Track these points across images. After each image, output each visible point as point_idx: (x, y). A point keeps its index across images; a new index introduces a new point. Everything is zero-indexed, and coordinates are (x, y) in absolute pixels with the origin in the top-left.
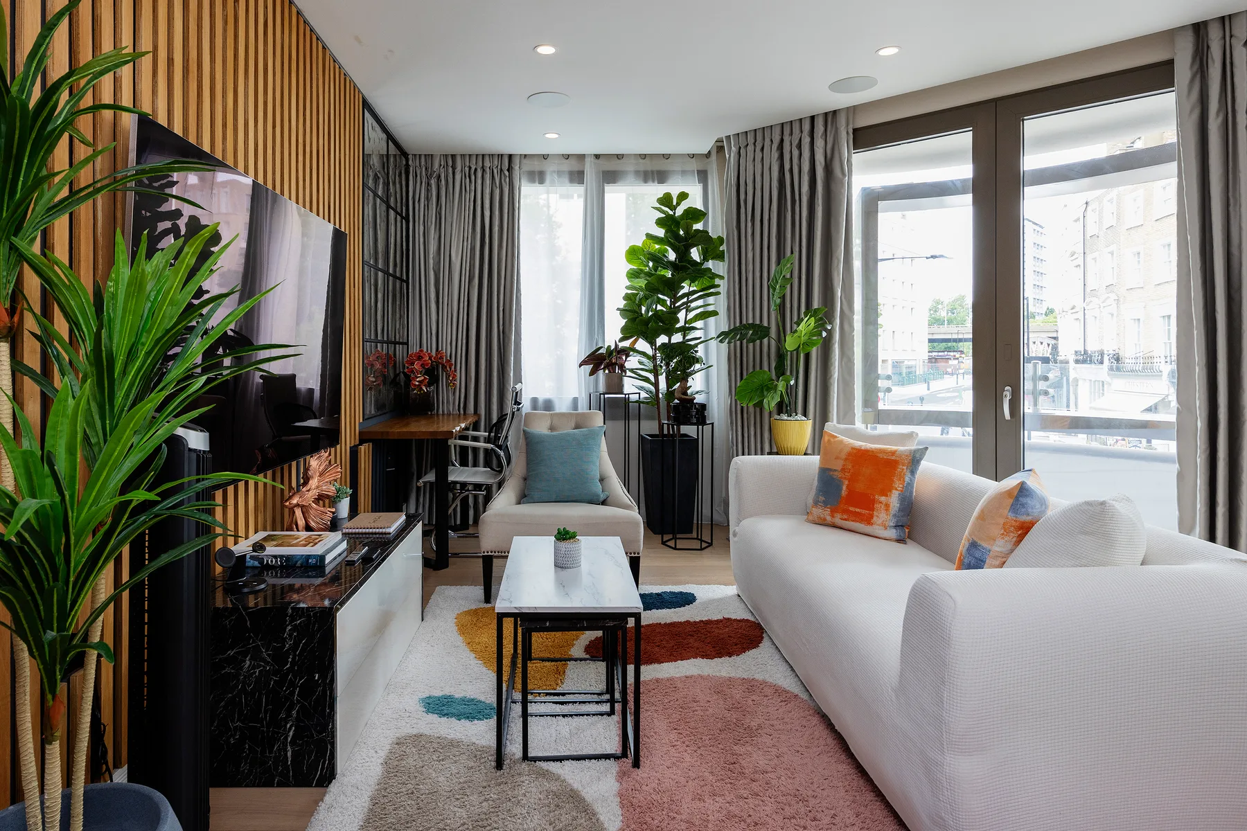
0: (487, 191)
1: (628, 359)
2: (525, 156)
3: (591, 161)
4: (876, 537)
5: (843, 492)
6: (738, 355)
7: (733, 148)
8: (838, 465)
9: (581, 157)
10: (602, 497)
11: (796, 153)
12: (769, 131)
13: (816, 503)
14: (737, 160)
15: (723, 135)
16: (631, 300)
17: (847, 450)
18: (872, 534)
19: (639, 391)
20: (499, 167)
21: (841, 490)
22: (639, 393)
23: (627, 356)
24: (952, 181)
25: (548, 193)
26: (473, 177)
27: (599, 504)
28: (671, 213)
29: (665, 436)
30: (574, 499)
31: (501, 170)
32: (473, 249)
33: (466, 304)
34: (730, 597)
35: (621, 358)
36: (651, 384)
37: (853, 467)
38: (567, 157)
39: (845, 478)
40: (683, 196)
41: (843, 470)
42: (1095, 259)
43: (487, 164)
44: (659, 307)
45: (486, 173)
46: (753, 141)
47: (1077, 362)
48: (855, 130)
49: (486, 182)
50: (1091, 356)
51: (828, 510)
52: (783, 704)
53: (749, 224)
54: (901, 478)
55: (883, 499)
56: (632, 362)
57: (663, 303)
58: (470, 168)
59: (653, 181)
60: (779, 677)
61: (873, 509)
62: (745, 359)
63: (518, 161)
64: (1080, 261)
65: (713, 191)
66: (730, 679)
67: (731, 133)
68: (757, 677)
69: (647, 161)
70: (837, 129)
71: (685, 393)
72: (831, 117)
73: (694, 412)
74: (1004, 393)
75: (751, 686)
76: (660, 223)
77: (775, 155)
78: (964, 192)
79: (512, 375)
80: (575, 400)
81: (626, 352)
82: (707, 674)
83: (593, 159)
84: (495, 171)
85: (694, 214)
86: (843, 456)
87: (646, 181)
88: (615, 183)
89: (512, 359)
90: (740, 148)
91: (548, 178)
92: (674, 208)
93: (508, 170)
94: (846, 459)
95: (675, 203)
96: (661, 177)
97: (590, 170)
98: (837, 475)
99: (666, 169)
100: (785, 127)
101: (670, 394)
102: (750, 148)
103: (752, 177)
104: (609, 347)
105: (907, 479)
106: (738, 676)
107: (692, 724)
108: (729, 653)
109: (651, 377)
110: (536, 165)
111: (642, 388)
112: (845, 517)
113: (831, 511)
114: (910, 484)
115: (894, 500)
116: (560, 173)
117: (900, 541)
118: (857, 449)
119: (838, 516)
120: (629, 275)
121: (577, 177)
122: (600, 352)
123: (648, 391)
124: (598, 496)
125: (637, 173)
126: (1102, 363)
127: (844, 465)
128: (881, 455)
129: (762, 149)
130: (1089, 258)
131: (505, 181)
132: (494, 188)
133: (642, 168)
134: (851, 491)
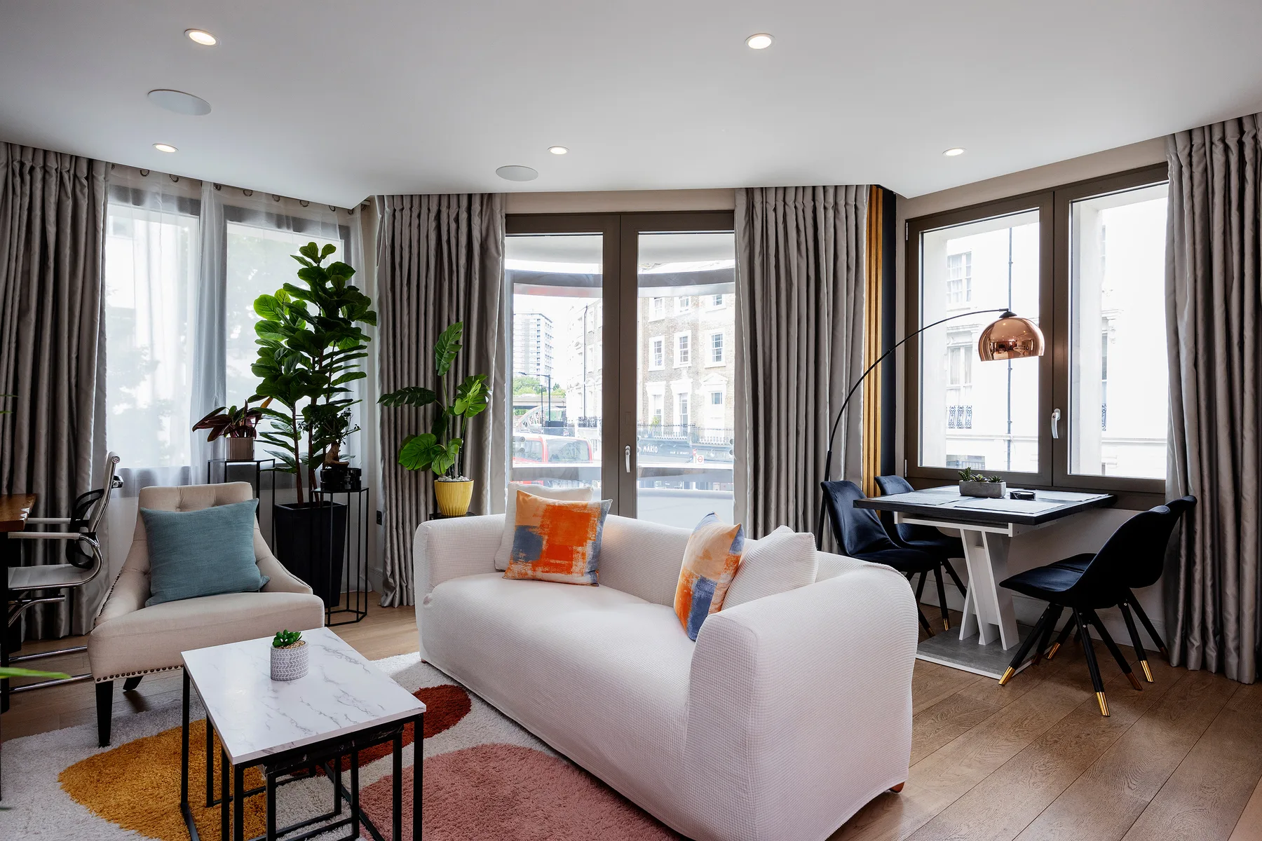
0: (52, 200)
1: (259, 421)
2: (113, 165)
3: (210, 191)
4: (574, 584)
5: (543, 546)
6: (392, 418)
7: (387, 209)
8: (537, 522)
9: (197, 184)
10: (262, 582)
11: (453, 226)
12: (427, 200)
13: (515, 560)
14: (391, 222)
15: (376, 193)
16: (268, 355)
17: (544, 507)
18: (570, 582)
19: (273, 457)
20: (72, 172)
21: (541, 545)
22: (274, 460)
23: (258, 418)
24: (587, 275)
25: (148, 219)
26: (28, 178)
27: (257, 591)
28: (315, 265)
29: (306, 505)
30: (222, 590)
31: (75, 176)
32: (27, 273)
33: (13, 345)
34: (416, 666)
35: (249, 421)
36: (290, 449)
37: (551, 523)
38: (177, 179)
39: (545, 534)
40: (329, 249)
41: (542, 526)
42: (591, 349)
43: (53, 164)
44: (299, 366)
45: (51, 176)
46: (409, 206)
47: (580, 425)
48: (507, 216)
49: (50, 188)
50: (589, 421)
51: (530, 565)
52: (523, 762)
53: (405, 289)
54: (594, 529)
55: (580, 549)
56: (264, 425)
57: (305, 361)
58: (22, 164)
59: (288, 227)
60: (506, 735)
61: (572, 559)
62: (399, 422)
63: (103, 170)
64: (582, 350)
65: (357, 249)
66: (460, 753)
67: (385, 194)
68: (484, 741)
69: (281, 204)
70: (492, 210)
71: (337, 458)
72: (488, 198)
73: (348, 478)
74: (626, 451)
75: (485, 753)
76: (303, 274)
77: (433, 225)
78: (595, 285)
79: (92, 440)
80: (185, 472)
81: (257, 414)
82: (435, 754)
83: (213, 188)
84: (66, 176)
85: (342, 270)
86: (541, 512)
87: (279, 225)
88: (240, 221)
89: (93, 420)
90: (395, 210)
91: (148, 201)
92: (318, 261)
93: (87, 178)
94: (544, 516)
95: (319, 256)
96: (298, 225)
97: (208, 200)
98: (536, 531)
99: (303, 217)
100: (444, 199)
101: (313, 461)
102: (406, 212)
103: (408, 243)
104: (234, 408)
105: (598, 529)
106: (467, 746)
107: (451, 816)
108: (446, 725)
109: (291, 442)
110: (130, 181)
111: (275, 454)
112: (547, 569)
113: (532, 566)
114: (600, 534)
115: (588, 549)
116: (165, 197)
117: (594, 584)
118: (552, 506)
119: (540, 569)
120: (258, 328)
121: (191, 205)
122: (221, 413)
123: (285, 458)
124: (258, 582)
125: (269, 216)
126: (595, 426)
127: (542, 522)
128: (575, 510)
129: (419, 216)
130: (588, 347)
131: (82, 191)
132: (64, 198)
133: (274, 211)
134: (551, 546)
